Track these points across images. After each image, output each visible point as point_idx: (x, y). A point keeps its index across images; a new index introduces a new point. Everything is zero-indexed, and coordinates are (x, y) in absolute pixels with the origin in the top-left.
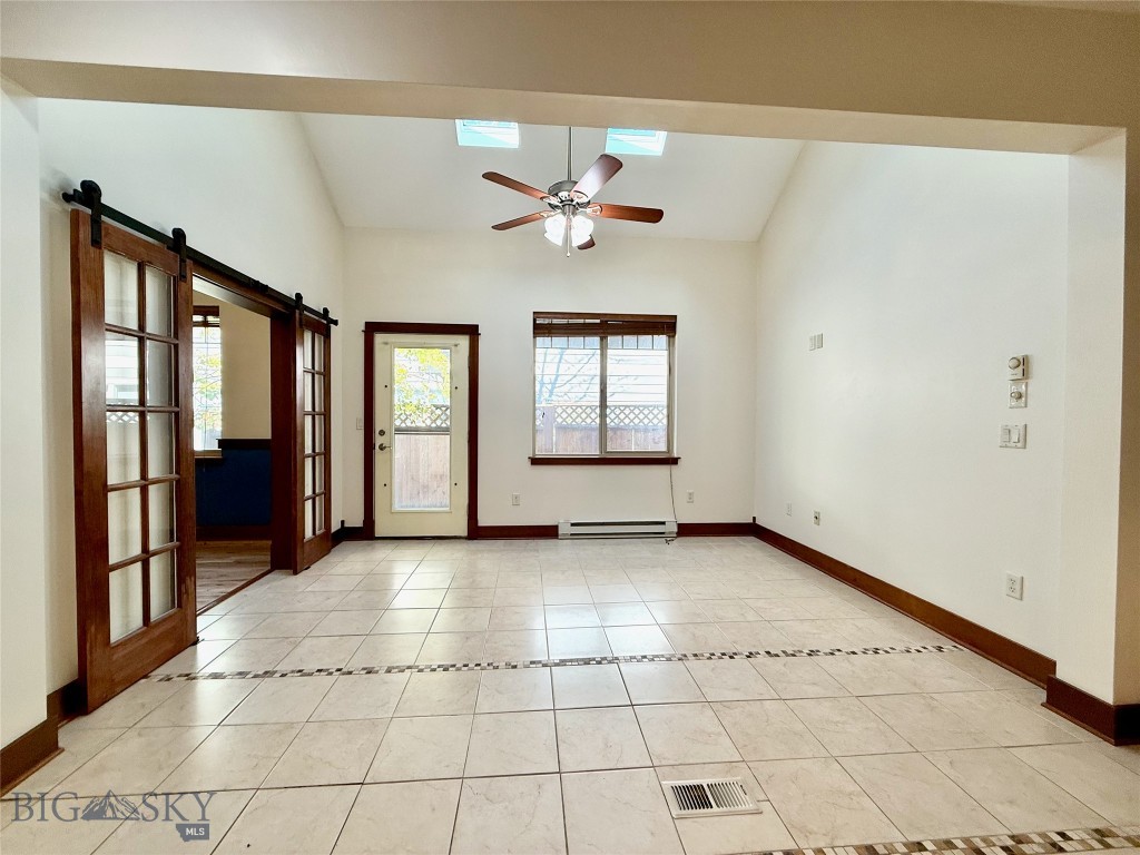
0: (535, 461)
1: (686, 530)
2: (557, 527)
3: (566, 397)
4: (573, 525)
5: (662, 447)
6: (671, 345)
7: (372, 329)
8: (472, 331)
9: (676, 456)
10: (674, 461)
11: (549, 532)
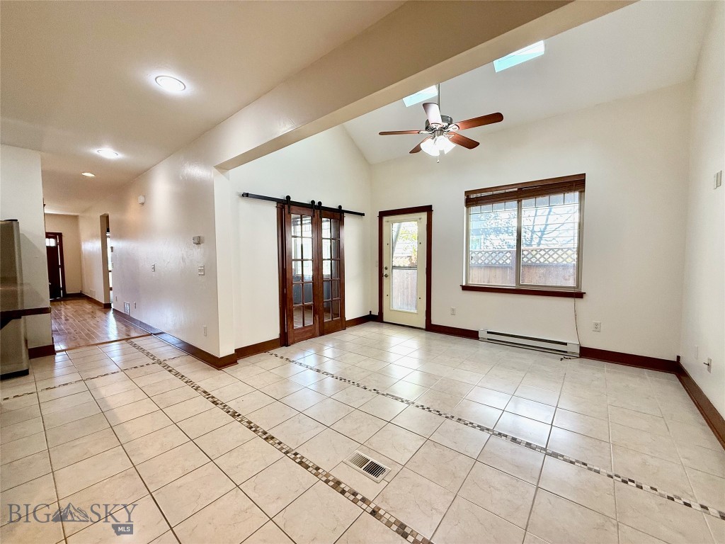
0: (465, 288)
1: (586, 353)
2: (477, 332)
3: (554, 242)
4: (488, 332)
5: (571, 283)
6: (581, 199)
7: (383, 214)
8: (428, 209)
9: (583, 291)
10: (579, 295)
11: (473, 335)
